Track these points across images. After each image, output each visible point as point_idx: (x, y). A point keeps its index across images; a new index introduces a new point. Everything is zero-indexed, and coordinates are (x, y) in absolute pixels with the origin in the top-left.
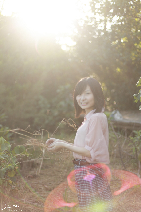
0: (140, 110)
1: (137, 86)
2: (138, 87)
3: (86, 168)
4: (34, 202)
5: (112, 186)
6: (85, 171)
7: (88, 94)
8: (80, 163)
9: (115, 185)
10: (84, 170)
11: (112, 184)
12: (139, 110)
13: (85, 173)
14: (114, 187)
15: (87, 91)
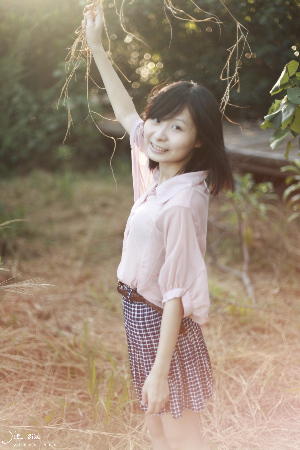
0: (273, 148)
1: (272, 95)
2: (274, 96)
3: (144, 311)
6: (141, 318)
7: (178, 128)
8: (131, 296)
10: (139, 316)
12: (271, 148)
13: (141, 322)
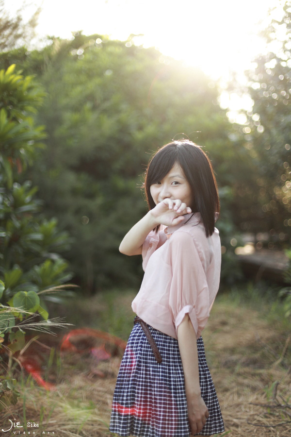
4: (74, 431)
5: (269, 419)
9: (277, 416)
11: (271, 414)
14: (274, 421)
15: (173, 177)
